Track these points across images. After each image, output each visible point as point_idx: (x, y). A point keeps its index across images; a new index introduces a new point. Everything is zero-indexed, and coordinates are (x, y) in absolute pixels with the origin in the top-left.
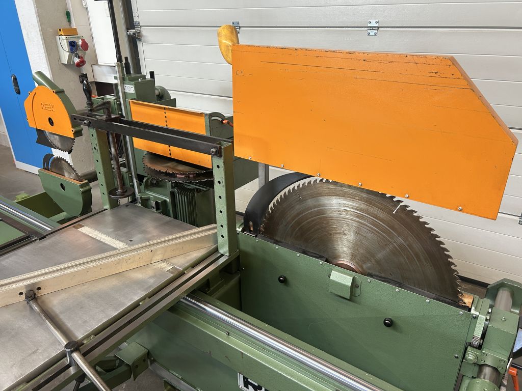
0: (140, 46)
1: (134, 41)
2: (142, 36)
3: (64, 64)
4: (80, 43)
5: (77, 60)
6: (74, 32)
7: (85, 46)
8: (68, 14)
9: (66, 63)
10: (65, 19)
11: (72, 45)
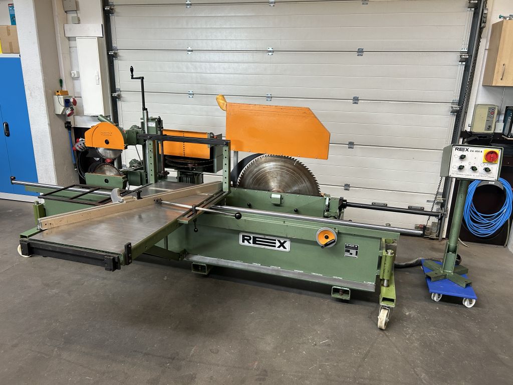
0: (120, 104)
1: (115, 101)
2: (122, 97)
3: (58, 115)
4: (72, 100)
5: (68, 112)
6: (65, 93)
7: (75, 103)
8: (61, 81)
9: (60, 113)
10: (59, 85)
11: (67, 102)
